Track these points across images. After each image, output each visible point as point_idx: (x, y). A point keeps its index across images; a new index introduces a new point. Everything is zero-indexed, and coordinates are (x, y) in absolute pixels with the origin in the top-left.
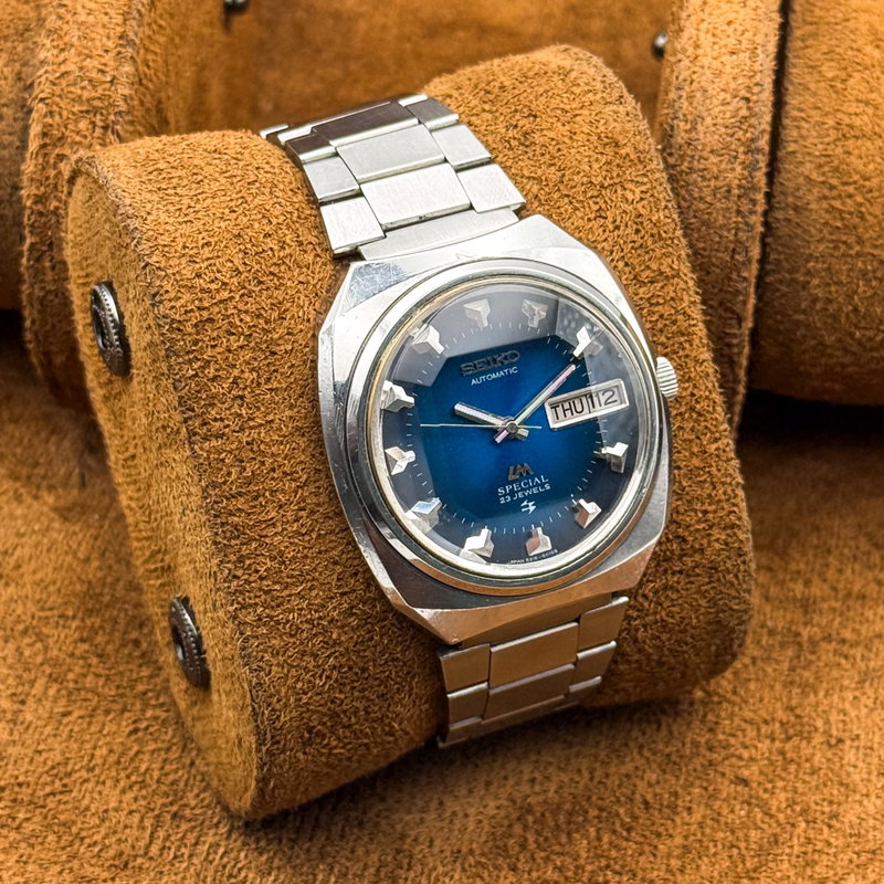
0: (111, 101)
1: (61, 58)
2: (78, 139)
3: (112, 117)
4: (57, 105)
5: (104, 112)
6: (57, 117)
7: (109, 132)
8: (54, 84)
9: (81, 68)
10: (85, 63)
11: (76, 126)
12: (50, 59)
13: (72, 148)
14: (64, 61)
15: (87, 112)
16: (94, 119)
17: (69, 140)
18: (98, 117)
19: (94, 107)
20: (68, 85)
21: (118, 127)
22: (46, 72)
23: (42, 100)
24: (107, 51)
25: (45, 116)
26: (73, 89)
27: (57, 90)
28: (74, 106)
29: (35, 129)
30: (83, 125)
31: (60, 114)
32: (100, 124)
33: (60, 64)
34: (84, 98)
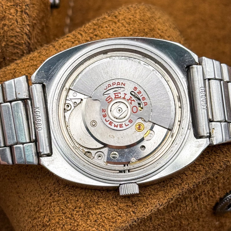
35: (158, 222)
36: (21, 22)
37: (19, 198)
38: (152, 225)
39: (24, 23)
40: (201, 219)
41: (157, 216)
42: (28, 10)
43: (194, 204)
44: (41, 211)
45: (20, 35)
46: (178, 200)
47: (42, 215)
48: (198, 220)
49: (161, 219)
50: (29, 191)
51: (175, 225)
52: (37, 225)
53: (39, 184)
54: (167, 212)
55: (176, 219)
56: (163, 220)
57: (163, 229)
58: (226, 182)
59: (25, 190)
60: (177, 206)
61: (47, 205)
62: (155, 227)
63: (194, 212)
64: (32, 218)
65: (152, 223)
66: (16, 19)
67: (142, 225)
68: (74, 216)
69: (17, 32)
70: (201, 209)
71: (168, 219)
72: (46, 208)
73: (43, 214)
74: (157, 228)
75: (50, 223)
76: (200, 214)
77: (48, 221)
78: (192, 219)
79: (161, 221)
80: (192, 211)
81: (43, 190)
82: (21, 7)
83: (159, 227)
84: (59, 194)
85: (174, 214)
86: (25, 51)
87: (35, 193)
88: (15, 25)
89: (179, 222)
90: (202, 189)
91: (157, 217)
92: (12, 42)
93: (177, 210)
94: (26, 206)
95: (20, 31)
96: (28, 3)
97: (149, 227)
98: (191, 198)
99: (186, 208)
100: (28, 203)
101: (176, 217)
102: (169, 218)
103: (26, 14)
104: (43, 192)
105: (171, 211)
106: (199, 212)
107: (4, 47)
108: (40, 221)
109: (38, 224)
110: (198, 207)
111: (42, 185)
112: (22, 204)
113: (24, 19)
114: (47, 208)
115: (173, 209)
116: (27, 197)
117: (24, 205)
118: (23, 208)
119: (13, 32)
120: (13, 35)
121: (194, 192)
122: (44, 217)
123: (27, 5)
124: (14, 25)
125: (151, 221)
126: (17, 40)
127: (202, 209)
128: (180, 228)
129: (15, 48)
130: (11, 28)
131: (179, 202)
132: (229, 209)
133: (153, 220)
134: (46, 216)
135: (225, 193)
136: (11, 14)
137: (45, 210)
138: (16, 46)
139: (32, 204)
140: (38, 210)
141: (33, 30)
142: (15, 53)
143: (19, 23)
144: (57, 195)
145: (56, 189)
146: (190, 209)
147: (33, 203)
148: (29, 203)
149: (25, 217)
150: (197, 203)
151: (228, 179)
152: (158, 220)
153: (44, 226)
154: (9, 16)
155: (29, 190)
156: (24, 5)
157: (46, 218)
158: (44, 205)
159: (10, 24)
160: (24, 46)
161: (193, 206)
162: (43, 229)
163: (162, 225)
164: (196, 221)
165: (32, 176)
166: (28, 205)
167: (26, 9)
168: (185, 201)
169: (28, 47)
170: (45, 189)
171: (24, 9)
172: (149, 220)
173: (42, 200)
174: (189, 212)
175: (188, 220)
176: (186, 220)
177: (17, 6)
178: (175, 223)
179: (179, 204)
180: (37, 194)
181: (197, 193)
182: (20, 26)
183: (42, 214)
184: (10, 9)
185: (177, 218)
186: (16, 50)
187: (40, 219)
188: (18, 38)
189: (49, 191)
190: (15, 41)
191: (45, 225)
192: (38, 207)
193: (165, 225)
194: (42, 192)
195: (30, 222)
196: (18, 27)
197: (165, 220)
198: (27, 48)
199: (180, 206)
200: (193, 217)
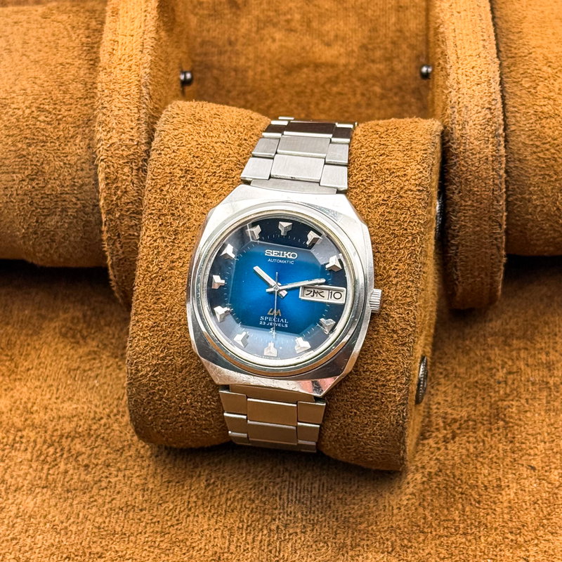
1: (109, 136)
4: (111, 161)
5: (136, 161)
6: (112, 168)
8: (107, 151)
9: (120, 140)
10: (122, 137)
11: (123, 171)
12: (103, 137)
14: (111, 138)
15: (127, 162)
16: (131, 166)
17: (120, 179)
18: (134, 164)
19: (130, 159)
20: (115, 150)
22: (102, 145)
23: (102, 160)
24: (132, 129)
25: (106, 168)
26: (117, 152)
27: (110, 153)
28: (120, 161)
29: (101, 176)
30: (126, 170)
31: (113, 166)
32: (135, 168)
33: (109, 139)
34: (124, 156)
66: (132, 180)
82: (136, 164)
107: (118, 218)
120: (129, 201)
136: (124, 174)
184: (123, 168)
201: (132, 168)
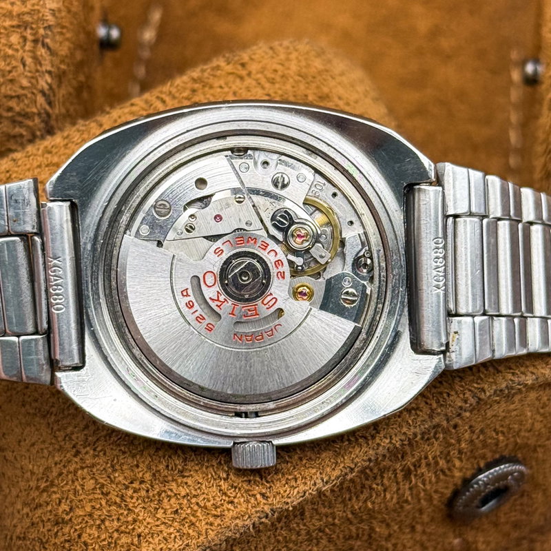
0: (41, 15)
2: (10, 52)
3: (42, 31)
5: (34, 26)
7: (40, 45)
11: (8, 41)
13: (5, 61)
15: (19, 26)
16: (25, 34)
18: (29, 31)
19: (24, 22)
21: (48, 41)
28: (5, 21)
30: (15, 39)
32: (30, 37)
34: (15, 14)
35: (317, 524)
36: (33, 65)
37: (5, 461)
38: (305, 528)
39: (39, 68)
40: (419, 528)
41: (316, 507)
42: (52, 40)
43: (401, 487)
44: (52, 490)
45: (29, 95)
46: (366, 473)
47: (56, 499)
48: (413, 528)
49: (327, 517)
50: (29, 445)
51: (358, 535)
52: (43, 521)
53: (52, 429)
54: (340, 499)
55: (362, 521)
56: (330, 520)
57: (329, 541)
58: (477, 438)
59: (20, 442)
60: (363, 486)
61: (67, 475)
62: (311, 536)
63: (402, 507)
64: (31, 506)
65: (305, 525)
66: (22, 59)
67: (282, 528)
68: (128, 500)
69: (23, 88)
70: (419, 500)
71: (343, 517)
72: (65, 482)
73: (58, 496)
74: (317, 539)
75: (72, 516)
76: (417, 515)
77: (68, 510)
78: (397, 524)
79: (324, 521)
80: (398, 503)
81: (58, 442)
82: (34, 32)
83: (320, 534)
84: (95, 450)
85: (356, 507)
86: (38, 133)
87: (42, 449)
88: (19, 72)
89: (366, 527)
90: (422, 451)
91: (316, 510)
92: (10, 109)
93: (362, 497)
94: (20, 479)
95: (29, 85)
96: (51, 23)
97: (298, 534)
98: (395, 470)
99: (385, 495)
100: (23, 473)
101: (360, 515)
102: (344, 514)
103: (46, 48)
104: (60, 446)
105: (350, 500)
106: (413, 508)
108: (51, 511)
109: (44, 519)
110: (412, 494)
111: (59, 430)
112: (10, 474)
113: (40, 58)
114: (67, 482)
115: (355, 494)
116: (23, 458)
117: (16, 476)
118: (13, 485)
119: (14, 88)
120: (14, 94)
121: (403, 457)
122: (60, 502)
123: (49, 27)
124: (16, 71)
125: (303, 520)
126: (22, 105)
127: (422, 501)
128: (370, 544)
129: (16, 124)
130: (9, 77)
131: (367, 479)
132: (484, 508)
133: (308, 516)
134: (64, 501)
135: (476, 466)
136: (10, 46)
137: (62, 487)
138: (20, 119)
139: (32, 473)
140: (47, 487)
141: (59, 86)
142: (14, 137)
143: (29, 67)
144: (92, 452)
145: (90, 438)
146: (392, 498)
147: (37, 472)
148: (27, 472)
149: (15, 505)
150: (410, 484)
151: (482, 431)
152: (317, 517)
153: (57, 523)
154: (7, 50)
155: (27, 442)
156: (42, 26)
157: (63, 505)
158: (60, 474)
159: (8, 68)
160: (37, 120)
161: (401, 492)
162: (56, 530)
163: (327, 530)
164: (408, 530)
165: (37, 411)
166: (23, 477)
167: (46, 36)
168: (382, 477)
169: (46, 123)
170: (64, 440)
171: (43, 36)
172: (299, 517)
173: (56, 464)
174: (391, 505)
175: (388, 525)
176: (384, 525)
177: (26, 29)
178: (358, 529)
179: (368, 483)
180: (45, 451)
181: (410, 459)
182: (29, 74)
183: (54, 496)
184: (10, 34)
185: (361, 517)
186: (18, 130)
187: (49, 508)
188: (23, 101)
189: (74, 442)
190: (17, 109)
191: (60, 520)
192: (47, 480)
193: (335, 532)
194: (57, 446)
195: (28, 514)
196: (26, 76)
197: (334, 519)
198: (42, 125)
199: (371, 488)
200: (399, 519)
201: (25, 39)
